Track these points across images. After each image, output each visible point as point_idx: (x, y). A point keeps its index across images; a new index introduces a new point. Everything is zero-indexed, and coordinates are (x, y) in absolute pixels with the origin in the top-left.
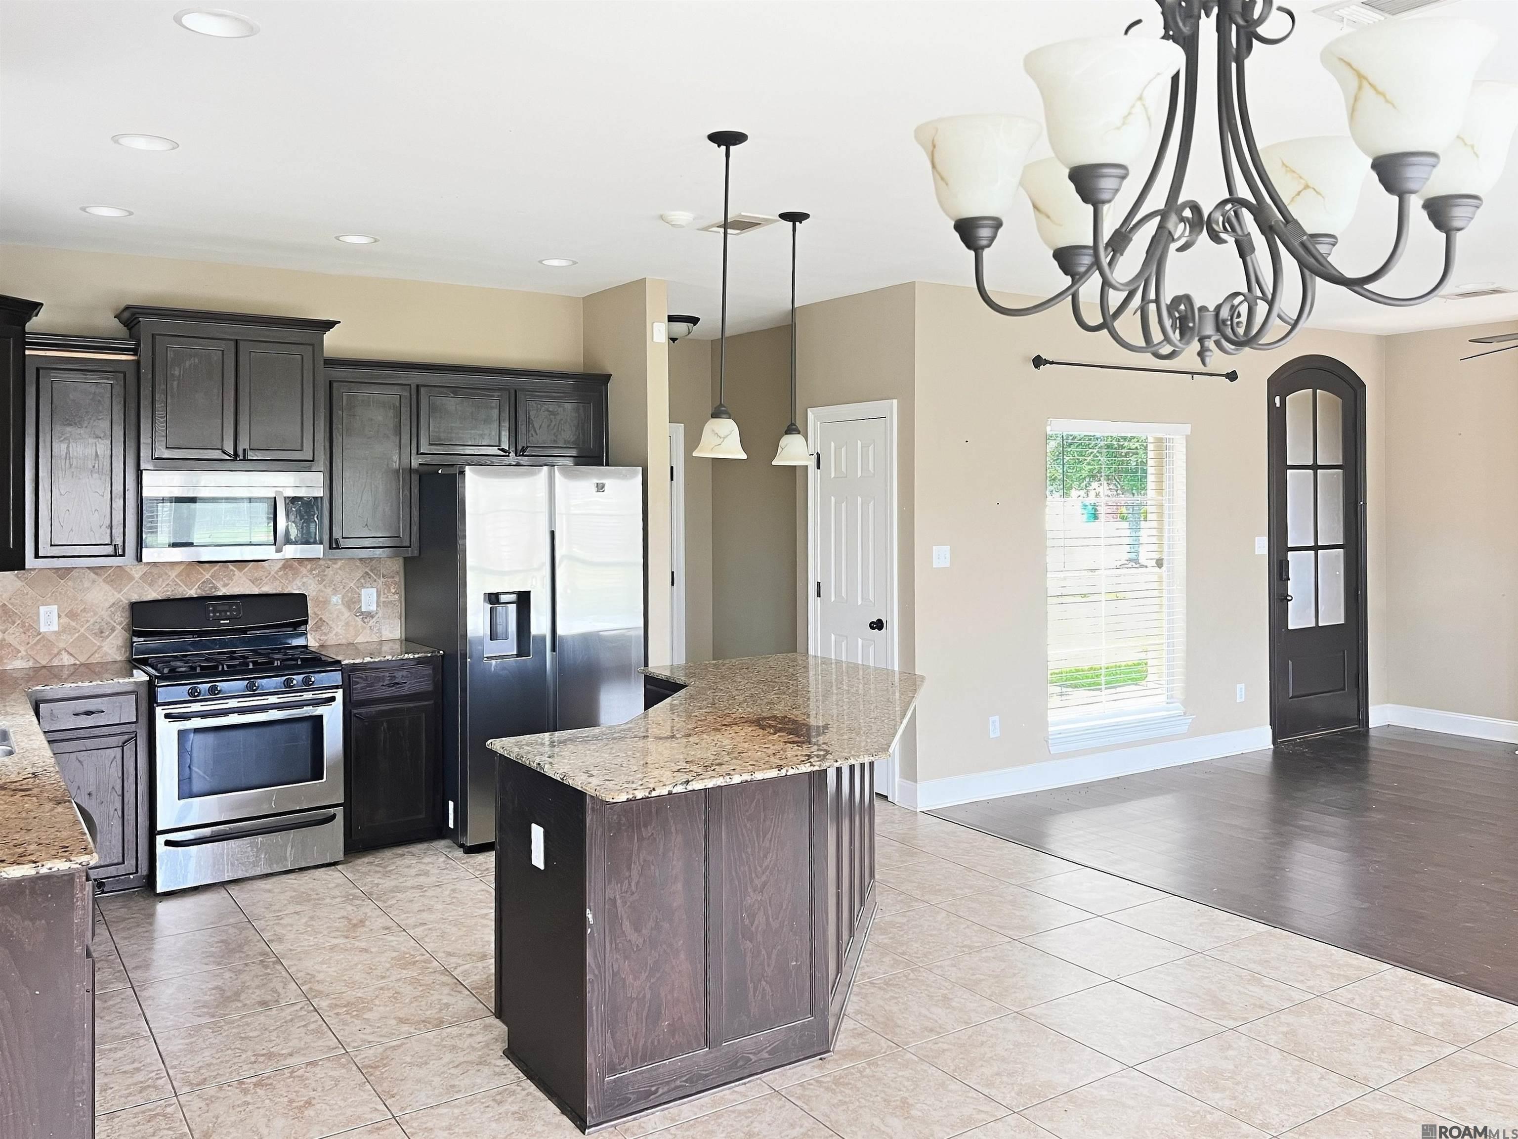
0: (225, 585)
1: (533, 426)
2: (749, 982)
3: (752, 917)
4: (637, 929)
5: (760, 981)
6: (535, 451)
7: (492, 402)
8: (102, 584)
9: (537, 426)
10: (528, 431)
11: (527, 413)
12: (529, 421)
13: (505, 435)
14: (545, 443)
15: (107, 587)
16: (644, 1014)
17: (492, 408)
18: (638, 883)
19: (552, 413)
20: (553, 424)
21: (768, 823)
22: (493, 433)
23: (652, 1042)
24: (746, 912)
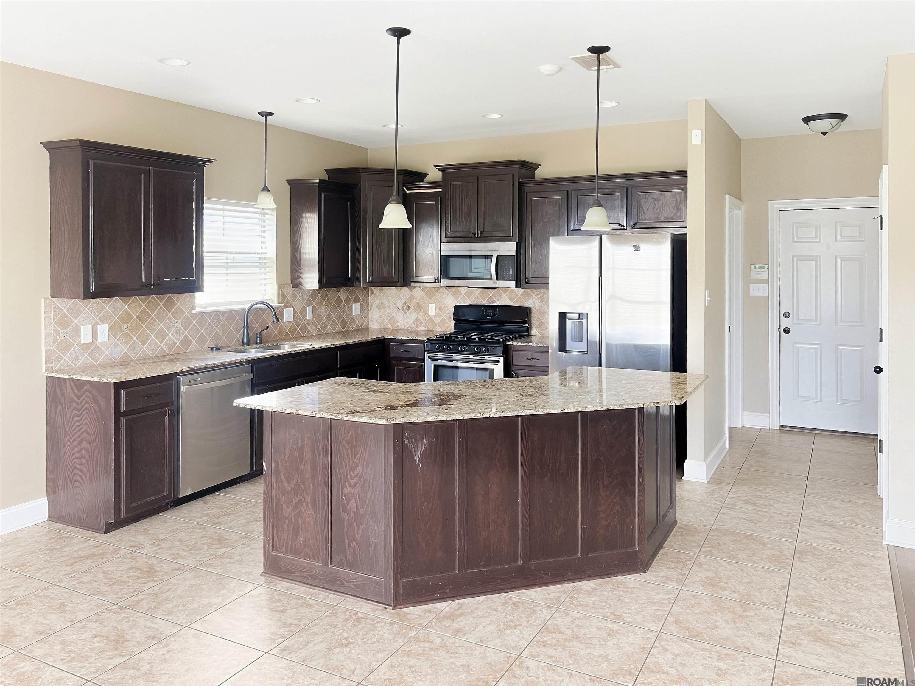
0: (498, 300)
1: (643, 209)
2: (346, 538)
3: (348, 500)
4: (288, 482)
5: (352, 540)
6: (642, 225)
7: (615, 196)
8: (451, 296)
9: (645, 209)
10: (638, 212)
11: (638, 201)
12: (639, 206)
13: (623, 215)
14: (651, 220)
15: (452, 297)
16: (291, 529)
17: (615, 200)
18: (288, 457)
19: (656, 200)
20: (656, 207)
21: (358, 448)
22: (616, 216)
23: (295, 545)
24: (345, 497)
